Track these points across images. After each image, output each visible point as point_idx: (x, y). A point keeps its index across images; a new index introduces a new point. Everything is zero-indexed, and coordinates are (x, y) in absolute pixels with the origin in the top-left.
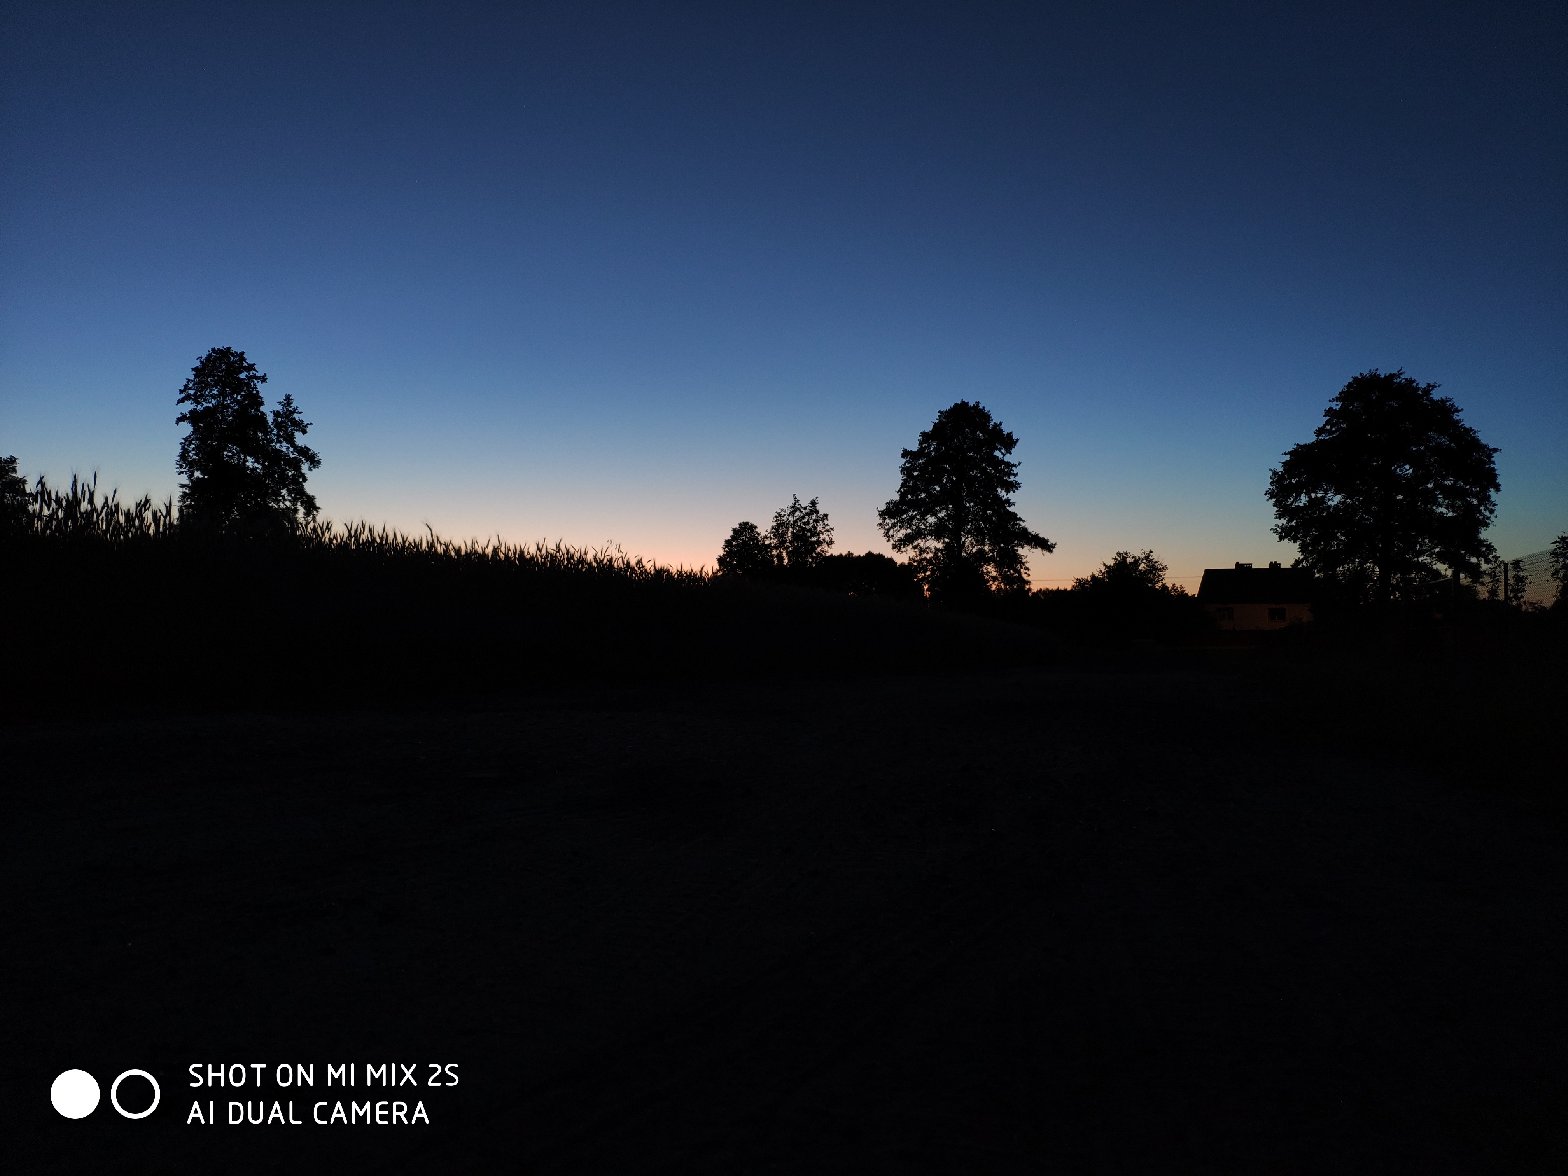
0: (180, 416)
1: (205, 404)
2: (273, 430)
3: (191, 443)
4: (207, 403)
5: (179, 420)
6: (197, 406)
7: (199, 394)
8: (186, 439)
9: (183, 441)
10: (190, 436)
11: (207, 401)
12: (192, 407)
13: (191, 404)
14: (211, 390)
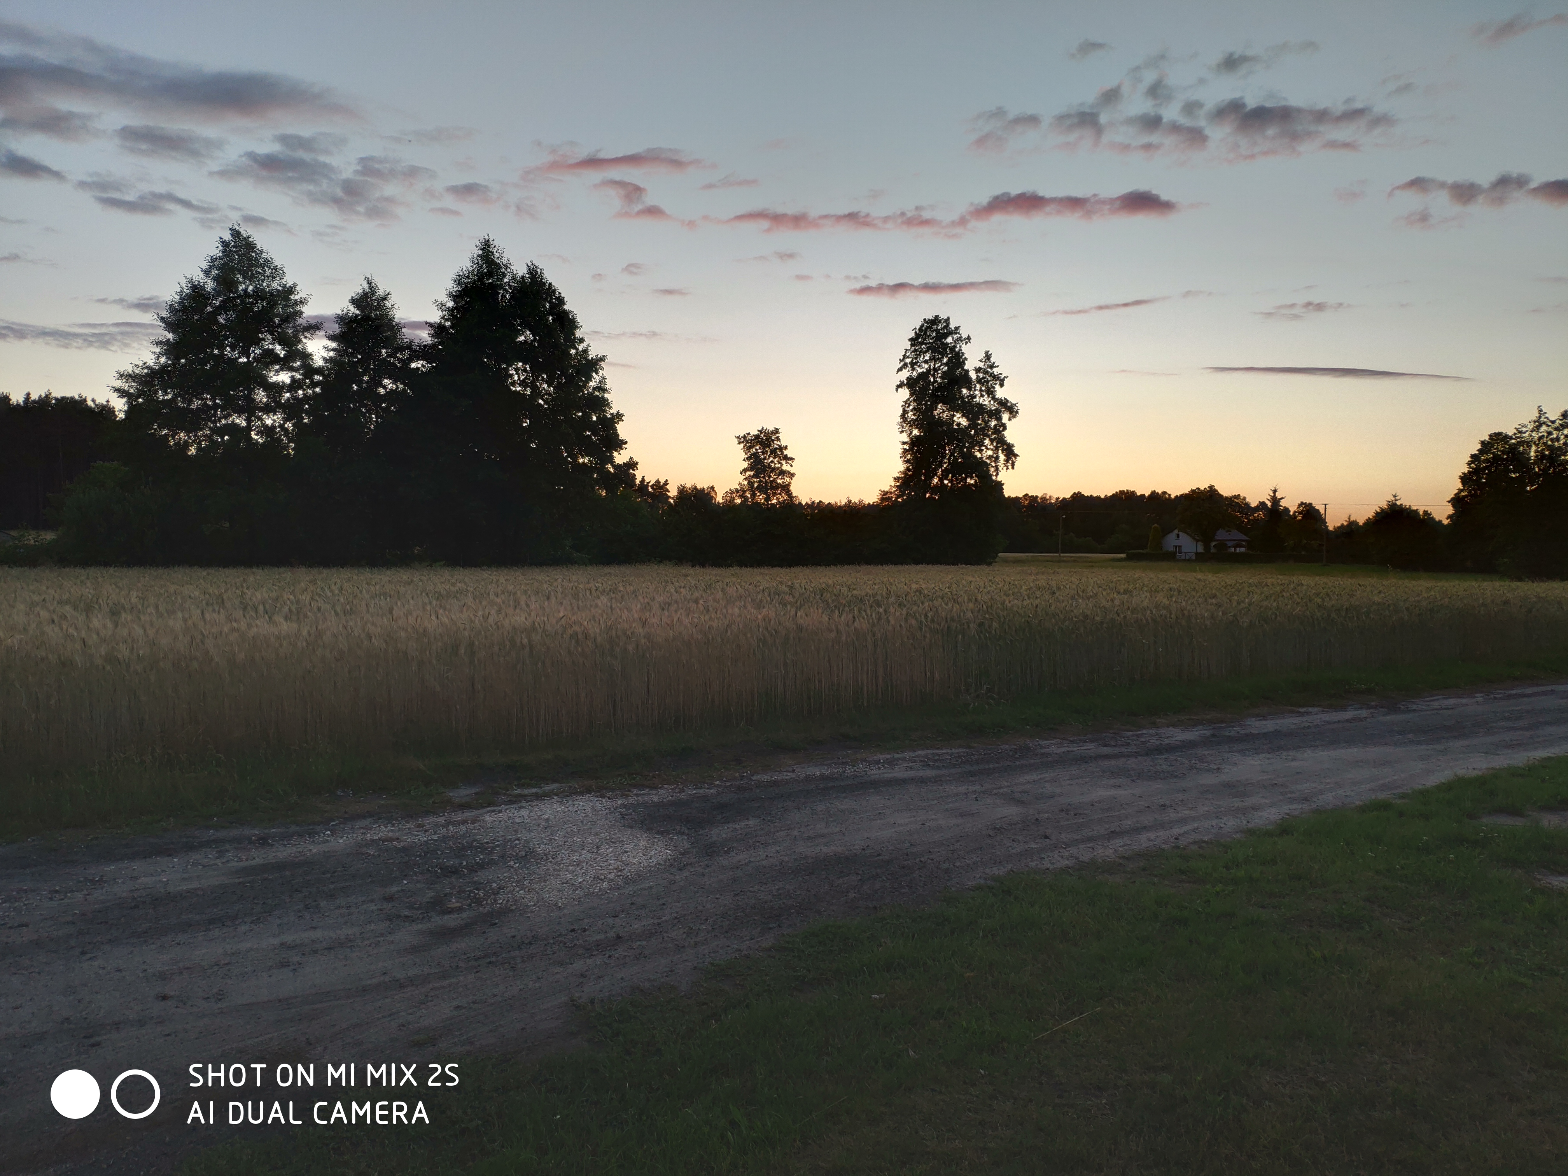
0: (899, 383)
1: (920, 371)
2: (975, 386)
3: (909, 405)
4: (921, 369)
5: (899, 386)
6: (912, 373)
7: (914, 361)
8: (906, 402)
9: (904, 404)
10: (908, 399)
11: (920, 367)
12: (908, 374)
13: (909, 371)
14: (924, 357)
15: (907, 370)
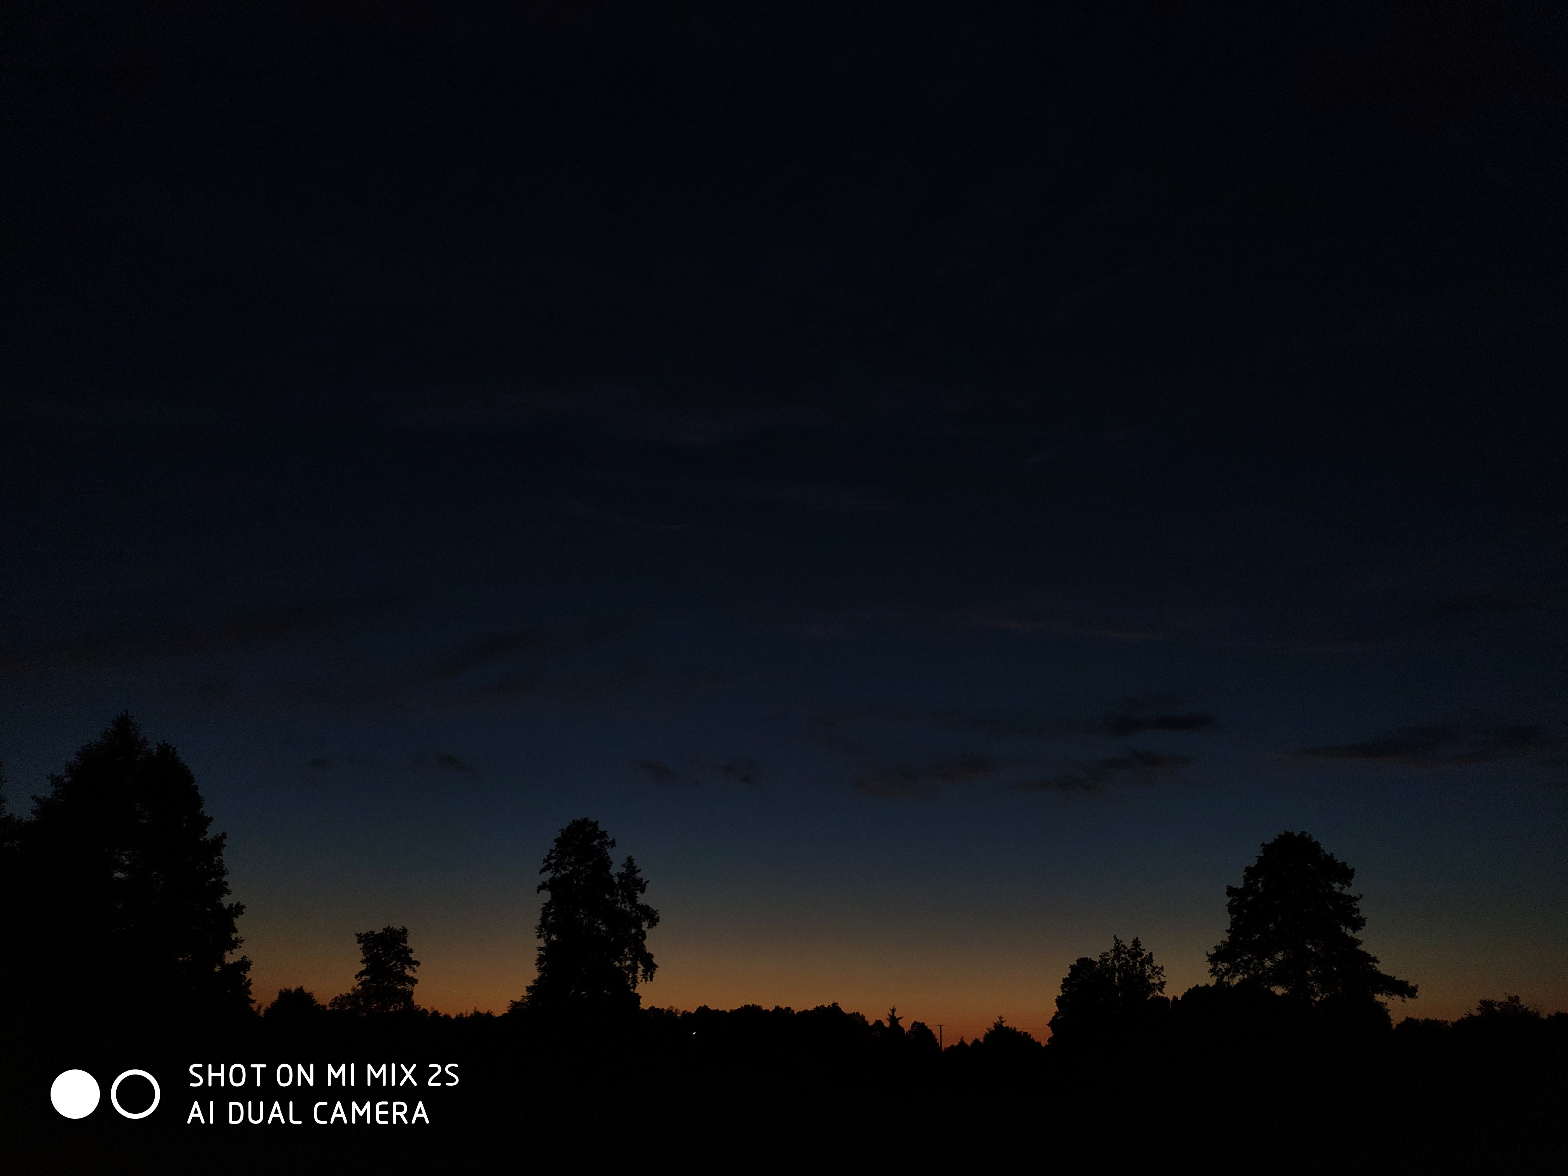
0: (541, 884)
1: (564, 872)
2: (618, 892)
3: (549, 909)
5: (540, 888)
6: (555, 874)
7: (559, 863)
8: (546, 905)
9: (544, 907)
10: (548, 902)
11: (564, 869)
12: (551, 876)
13: (552, 872)
14: (570, 858)
15: (550, 871)
